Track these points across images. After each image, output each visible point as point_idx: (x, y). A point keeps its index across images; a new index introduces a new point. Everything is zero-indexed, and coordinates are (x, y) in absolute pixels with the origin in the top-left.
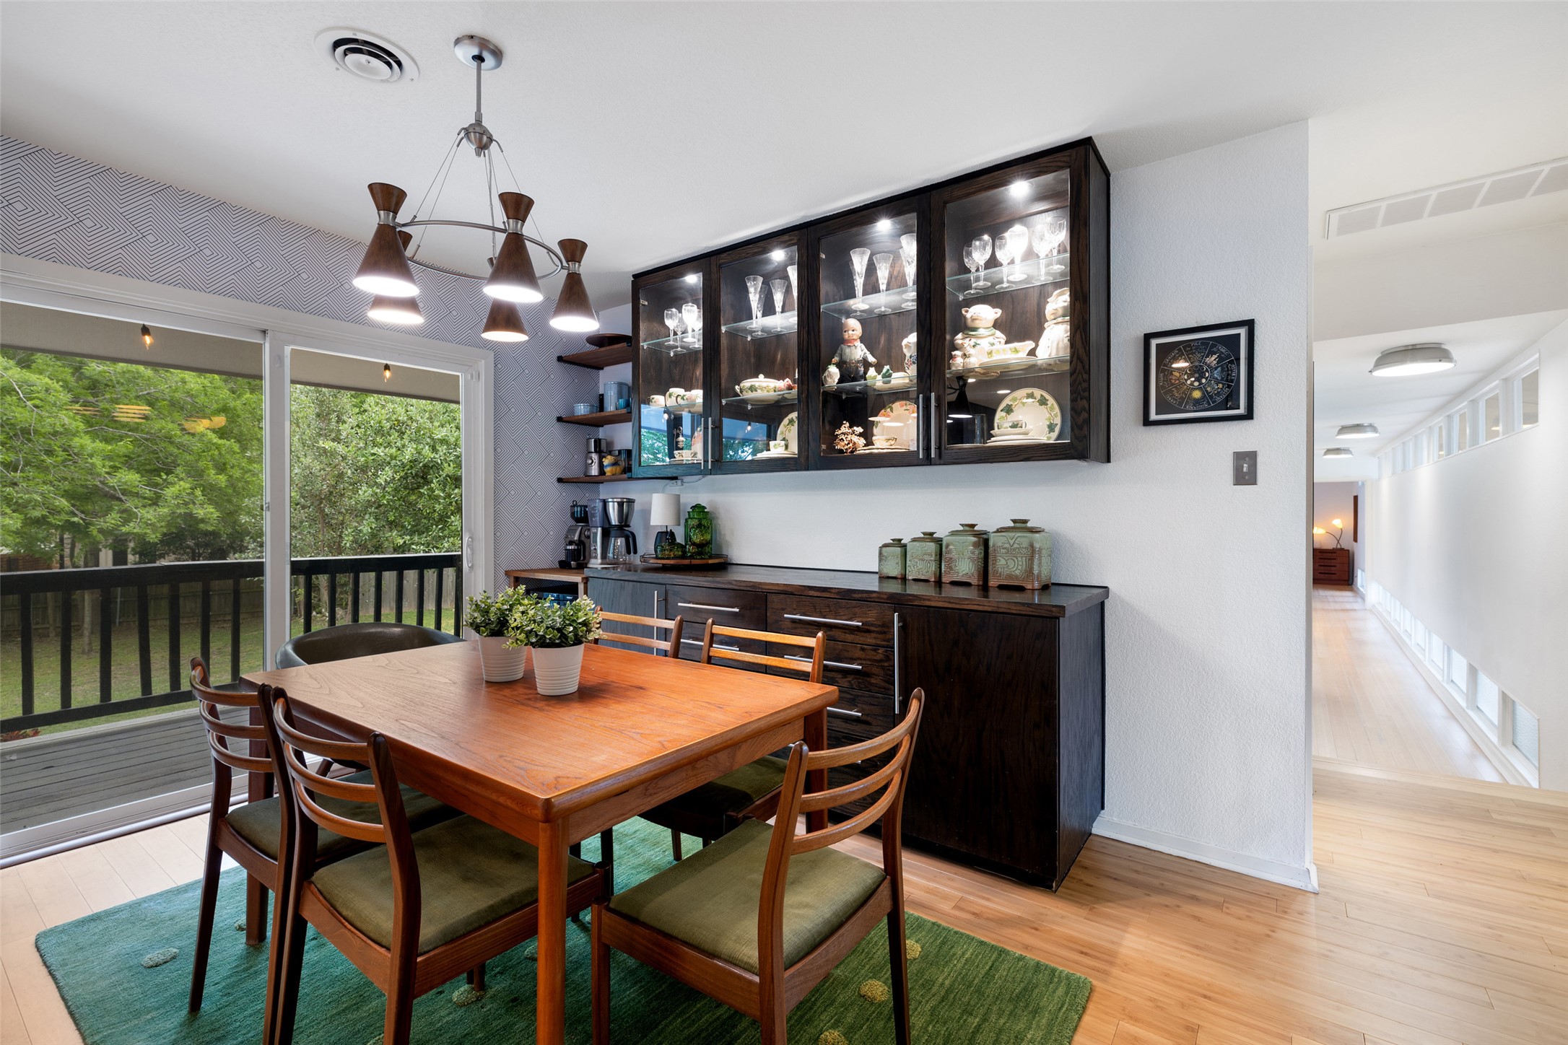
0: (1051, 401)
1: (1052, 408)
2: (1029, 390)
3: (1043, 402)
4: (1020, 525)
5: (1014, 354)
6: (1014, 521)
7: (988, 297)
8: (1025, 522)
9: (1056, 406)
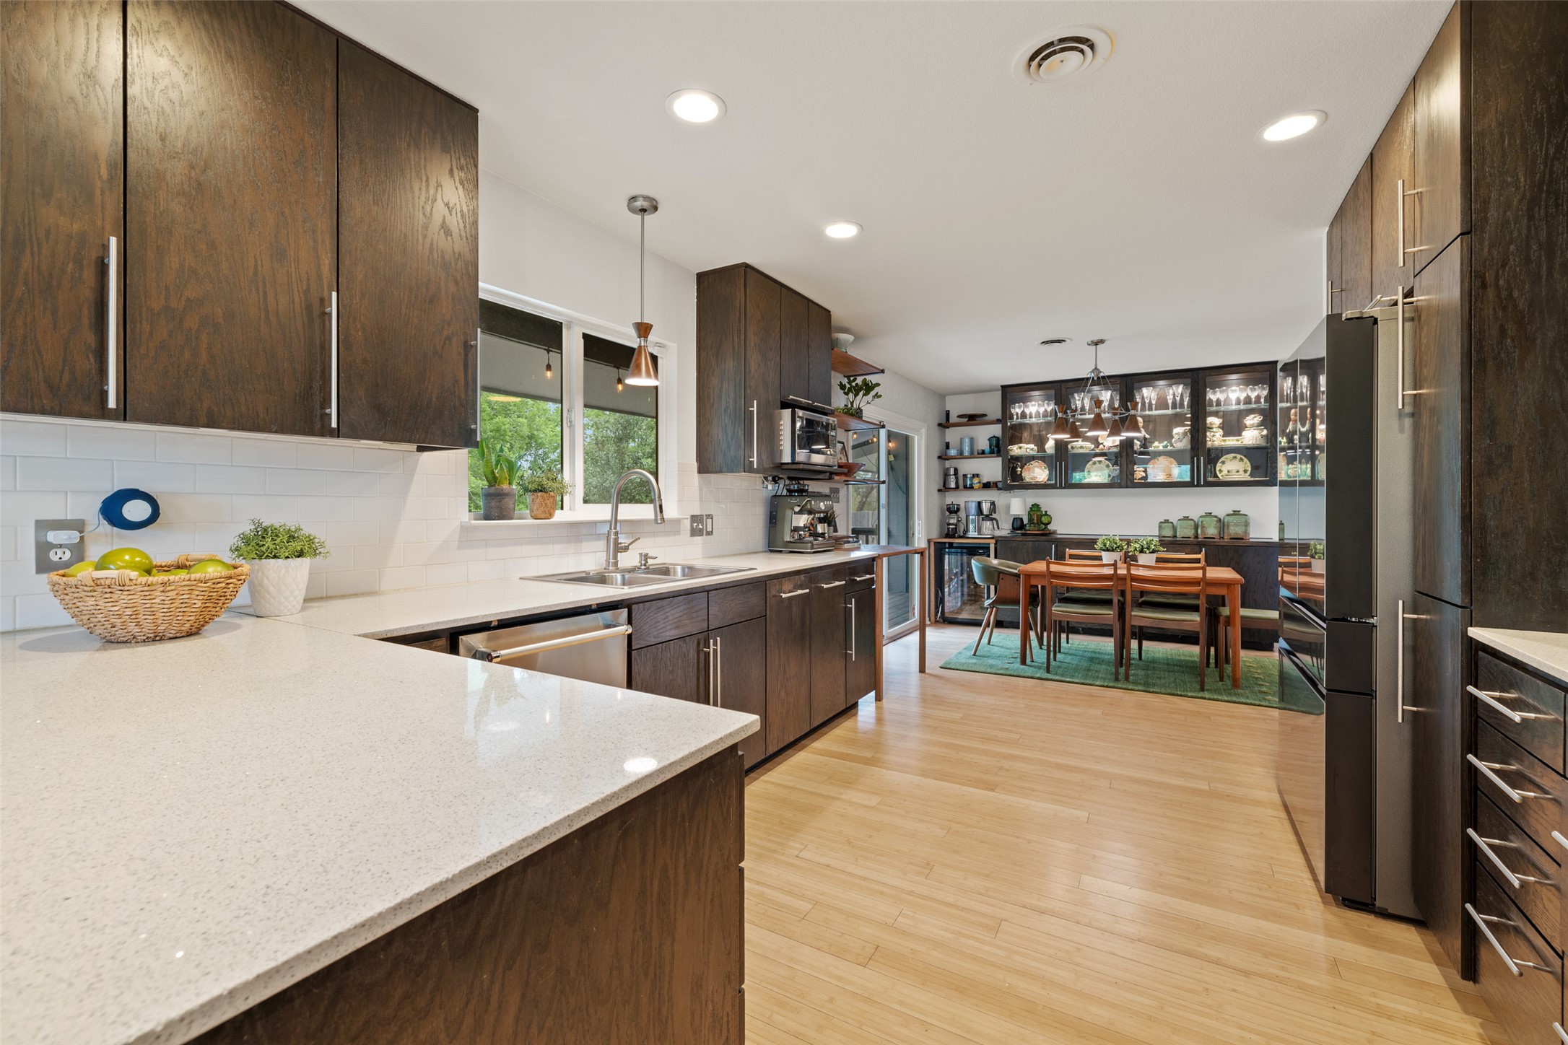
0: (1245, 460)
1: (1246, 463)
2: (1234, 455)
3: (1241, 460)
4: (1236, 513)
5: (1232, 442)
6: (1234, 511)
7: (1216, 414)
8: (1239, 511)
9: (1248, 462)
